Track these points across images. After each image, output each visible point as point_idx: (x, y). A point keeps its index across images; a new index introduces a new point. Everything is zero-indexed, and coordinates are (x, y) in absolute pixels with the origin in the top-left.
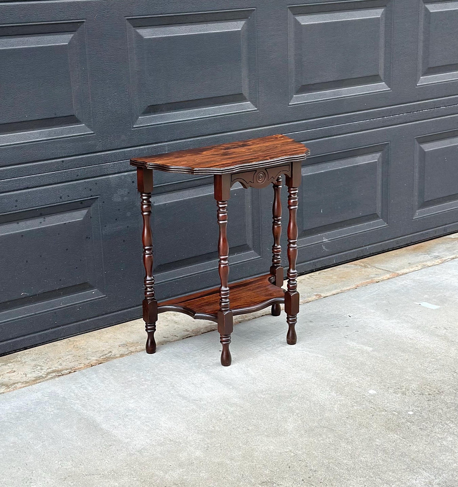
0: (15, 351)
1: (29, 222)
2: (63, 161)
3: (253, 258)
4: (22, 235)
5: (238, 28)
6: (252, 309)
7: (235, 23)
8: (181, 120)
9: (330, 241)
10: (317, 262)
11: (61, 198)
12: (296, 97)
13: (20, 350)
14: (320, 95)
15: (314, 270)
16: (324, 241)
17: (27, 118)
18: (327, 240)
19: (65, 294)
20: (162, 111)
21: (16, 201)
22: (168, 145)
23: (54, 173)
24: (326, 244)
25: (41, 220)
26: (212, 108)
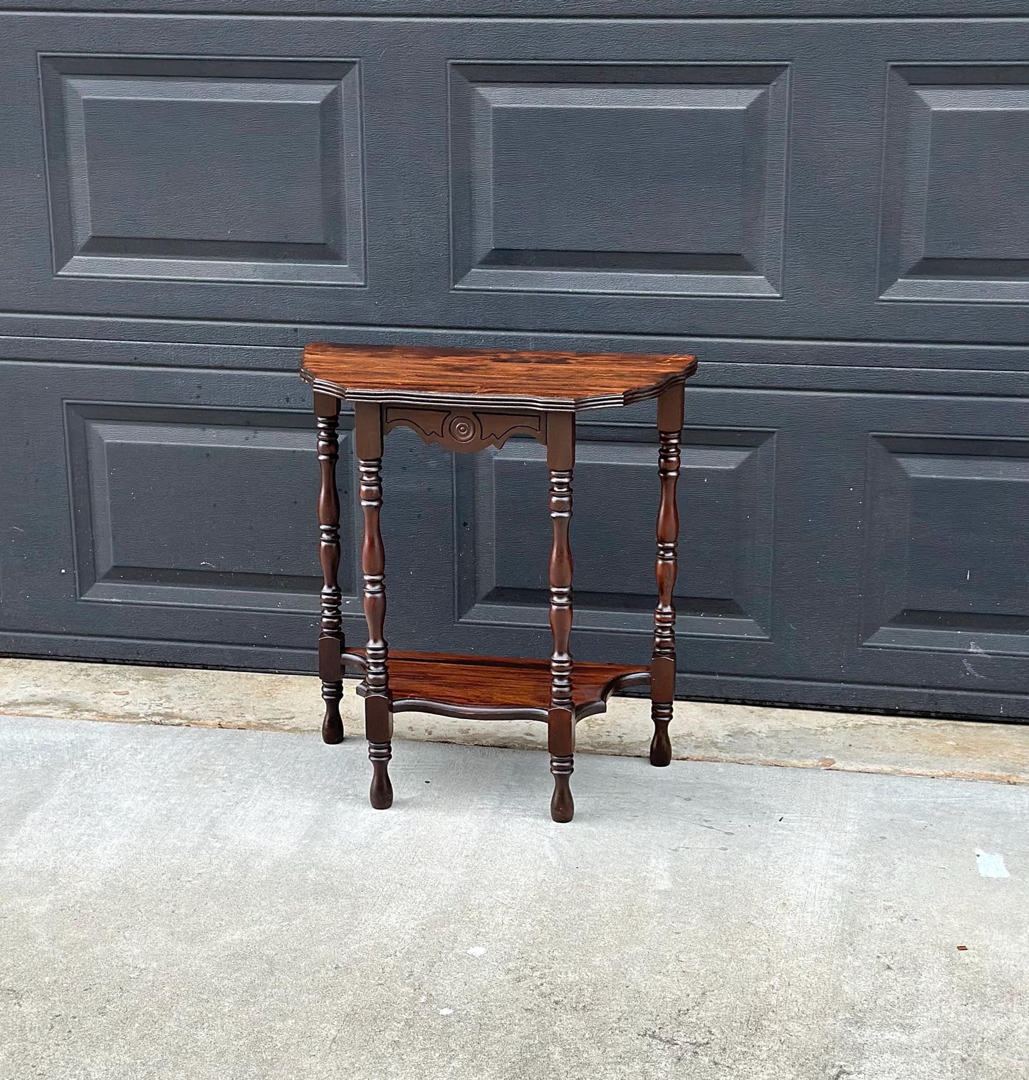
0: (186, 666)
1: (226, 433)
2: (296, 330)
3: (746, 636)
4: (208, 453)
5: (741, 104)
6: (465, 711)
7: (732, 93)
8: (571, 291)
9: (989, 656)
10: (944, 696)
11: (288, 400)
12: (904, 285)
13: (194, 666)
14: (983, 290)
15: (933, 714)
16: (971, 650)
17: (229, 234)
18: (980, 651)
19: (285, 588)
20: (526, 264)
21: (200, 387)
22: (536, 339)
23: (277, 350)
24: (977, 662)
25: (249, 433)
26: (656, 275)
